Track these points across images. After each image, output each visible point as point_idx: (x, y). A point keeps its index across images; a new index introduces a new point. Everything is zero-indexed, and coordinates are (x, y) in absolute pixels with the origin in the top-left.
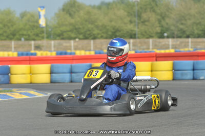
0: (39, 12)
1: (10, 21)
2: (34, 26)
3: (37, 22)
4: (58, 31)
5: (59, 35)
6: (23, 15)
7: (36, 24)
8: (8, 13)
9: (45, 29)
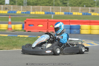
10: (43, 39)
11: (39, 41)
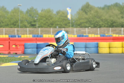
0: (67, 11)
1: (50, 16)
2: (64, 19)
3: (66, 17)
4: (79, 23)
5: (79, 25)
6: (58, 12)
7: (65, 18)
8: (49, 11)
9: (70, 21)
10: (46, 52)
11: (43, 55)
